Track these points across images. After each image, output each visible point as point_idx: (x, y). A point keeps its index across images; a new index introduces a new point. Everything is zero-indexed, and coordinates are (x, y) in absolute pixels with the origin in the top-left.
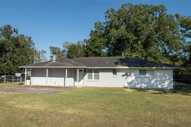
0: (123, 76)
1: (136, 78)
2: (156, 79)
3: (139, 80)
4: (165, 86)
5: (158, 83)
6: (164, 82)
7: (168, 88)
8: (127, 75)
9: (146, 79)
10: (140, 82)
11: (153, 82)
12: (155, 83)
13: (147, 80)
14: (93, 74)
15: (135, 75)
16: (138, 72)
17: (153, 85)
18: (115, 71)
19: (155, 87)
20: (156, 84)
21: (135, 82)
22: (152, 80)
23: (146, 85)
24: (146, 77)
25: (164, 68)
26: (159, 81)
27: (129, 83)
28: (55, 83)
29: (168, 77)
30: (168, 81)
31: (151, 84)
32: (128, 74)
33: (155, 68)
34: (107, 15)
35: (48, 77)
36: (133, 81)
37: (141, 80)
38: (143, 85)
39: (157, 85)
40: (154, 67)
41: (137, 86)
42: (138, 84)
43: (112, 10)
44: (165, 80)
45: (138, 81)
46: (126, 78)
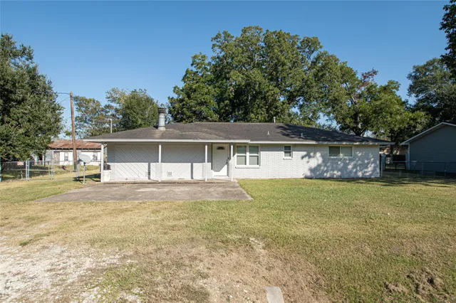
0: (303, 158)
1: (323, 162)
2: (355, 162)
3: (329, 164)
4: (367, 174)
5: (358, 168)
6: (367, 168)
7: (373, 177)
8: (310, 157)
9: (339, 163)
10: (330, 168)
11: (350, 167)
12: (353, 168)
13: (342, 165)
14: (248, 154)
15: (322, 156)
16: (327, 151)
17: (351, 172)
18: (288, 149)
19: (352, 175)
20: (354, 170)
21: (322, 168)
22: (348, 164)
23: (339, 173)
24: (340, 160)
25: (371, 144)
26: (360, 164)
27: (312, 170)
28: (170, 174)
29: (372, 159)
30: (373, 165)
31: (348, 170)
32: (312, 154)
33: (357, 143)
34: (215, 42)
35: (162, 162)
36: (319, 166)
37: (332, 163)
38: (335, 172)
39: (356, 172)
40: (355, 142)
41: (325, 174)
42: (327, 171)
43: (227, 35)
44: (368, 163)
45: (328, 167)
46: (308, 162)
